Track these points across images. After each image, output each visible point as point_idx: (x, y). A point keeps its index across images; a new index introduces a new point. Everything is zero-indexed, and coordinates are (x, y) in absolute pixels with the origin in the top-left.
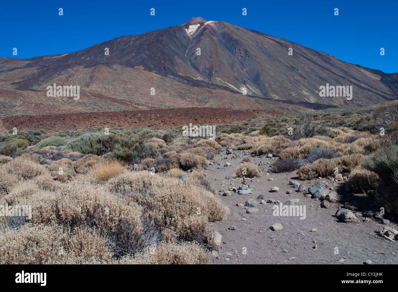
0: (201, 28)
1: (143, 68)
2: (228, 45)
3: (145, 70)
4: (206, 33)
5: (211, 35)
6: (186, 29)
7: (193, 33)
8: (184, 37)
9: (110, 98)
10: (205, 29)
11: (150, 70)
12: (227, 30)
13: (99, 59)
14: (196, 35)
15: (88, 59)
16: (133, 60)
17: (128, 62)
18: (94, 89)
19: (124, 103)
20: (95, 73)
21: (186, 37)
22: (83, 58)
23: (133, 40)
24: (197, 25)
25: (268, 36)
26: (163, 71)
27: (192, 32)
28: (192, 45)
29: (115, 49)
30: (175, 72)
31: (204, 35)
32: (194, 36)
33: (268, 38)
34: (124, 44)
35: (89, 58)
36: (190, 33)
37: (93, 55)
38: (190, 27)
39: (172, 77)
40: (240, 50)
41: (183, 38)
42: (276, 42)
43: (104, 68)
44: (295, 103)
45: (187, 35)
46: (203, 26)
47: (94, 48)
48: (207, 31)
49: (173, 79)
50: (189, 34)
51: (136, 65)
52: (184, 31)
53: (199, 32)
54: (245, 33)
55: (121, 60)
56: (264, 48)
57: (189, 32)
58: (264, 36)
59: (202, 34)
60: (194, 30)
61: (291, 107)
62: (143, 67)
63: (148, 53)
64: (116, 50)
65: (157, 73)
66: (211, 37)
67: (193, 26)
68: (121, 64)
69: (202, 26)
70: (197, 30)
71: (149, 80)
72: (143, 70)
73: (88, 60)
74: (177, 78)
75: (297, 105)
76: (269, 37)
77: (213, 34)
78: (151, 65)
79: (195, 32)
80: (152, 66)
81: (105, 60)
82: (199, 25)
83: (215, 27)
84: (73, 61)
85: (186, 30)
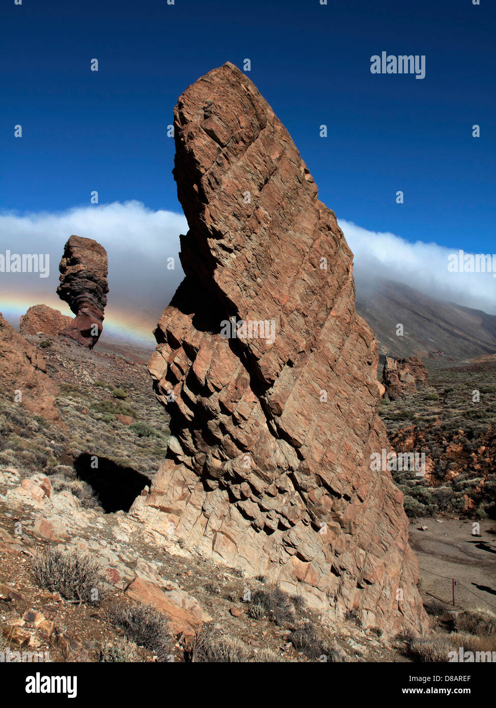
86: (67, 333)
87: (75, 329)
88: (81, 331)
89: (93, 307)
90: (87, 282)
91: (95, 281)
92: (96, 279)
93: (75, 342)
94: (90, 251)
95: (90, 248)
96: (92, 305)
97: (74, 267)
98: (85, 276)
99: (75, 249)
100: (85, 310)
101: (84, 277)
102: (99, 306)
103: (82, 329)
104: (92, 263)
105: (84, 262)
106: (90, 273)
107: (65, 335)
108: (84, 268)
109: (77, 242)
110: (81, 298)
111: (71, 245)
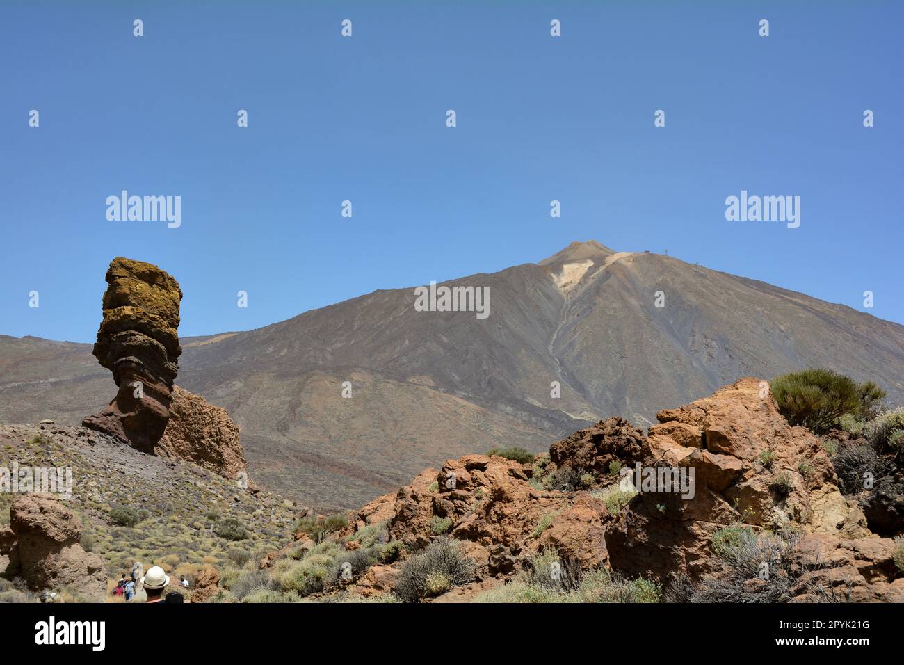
0: (598, 272)
1: (432, 384)
2: (671, 322)
3: (436, 388)
4: (609, 286)
5: (625, 293)
6: (552, 274)
7: (573, 285)
8: (549, 297)
9: (343, 467)
10: (608, 274)
11: (451, 388)
12: (669, 279)
13: (312, 353)
14: (581, 291)
15: (283, 354)
16: (405, 360)
17: (392, 364)
18: (299, 440)
19: (380, 481)
20: (303, 394)
21: (553, 297)
22: (271, 350)
23: (406, 303)
24: (584, 265)
25: (791, 296)
26: (486, 394)
27: (571, 282)
28: (570, 318)
29: (356, 327)
30: (519, 397)
31: (604, 292)
32: (577, 296)
33: (791, 301)
34: (383, 312)
35: (286, 350)
36: (564, 286)
37: (298, 342)
38: (567, 268)
39: (509, 409)
40: (705, 337)
41: (544, 298)
42: (817, 315)
43: (326, 382)
45: (557, 293)
46: (602, 268)
47: (299, 322)
48: (612, 281)
49: (511, 417)
50: (562, 289)
51: (413, 373)
52: (548, 280)
53: (590, 282)
54: (721, 287)
55: (373, 358)
56: (777, 331)
57: (563, 283)
58: (780, 297)
59: (598, 289)
60: (578, 278)
62: (430, 380)
63: (445, 339)
64: (359, 329)
65: (468, 399)
66: (623, 298)
67: (575, 266)
68: (372, 371)
69: (599, 267)
70: (586, 276)
71: (447, 418)
72: (430, 387)
73: (282, 357)
74: (524, 414)
76: (794, 300)
77: (628, 290)
78: (454, 375)
79: (580, 283)
80: (456, 378)
81: (329, 357)
82: (591, 263)
83: (635, 271)
84: (242, 357)
85: (555, 276)
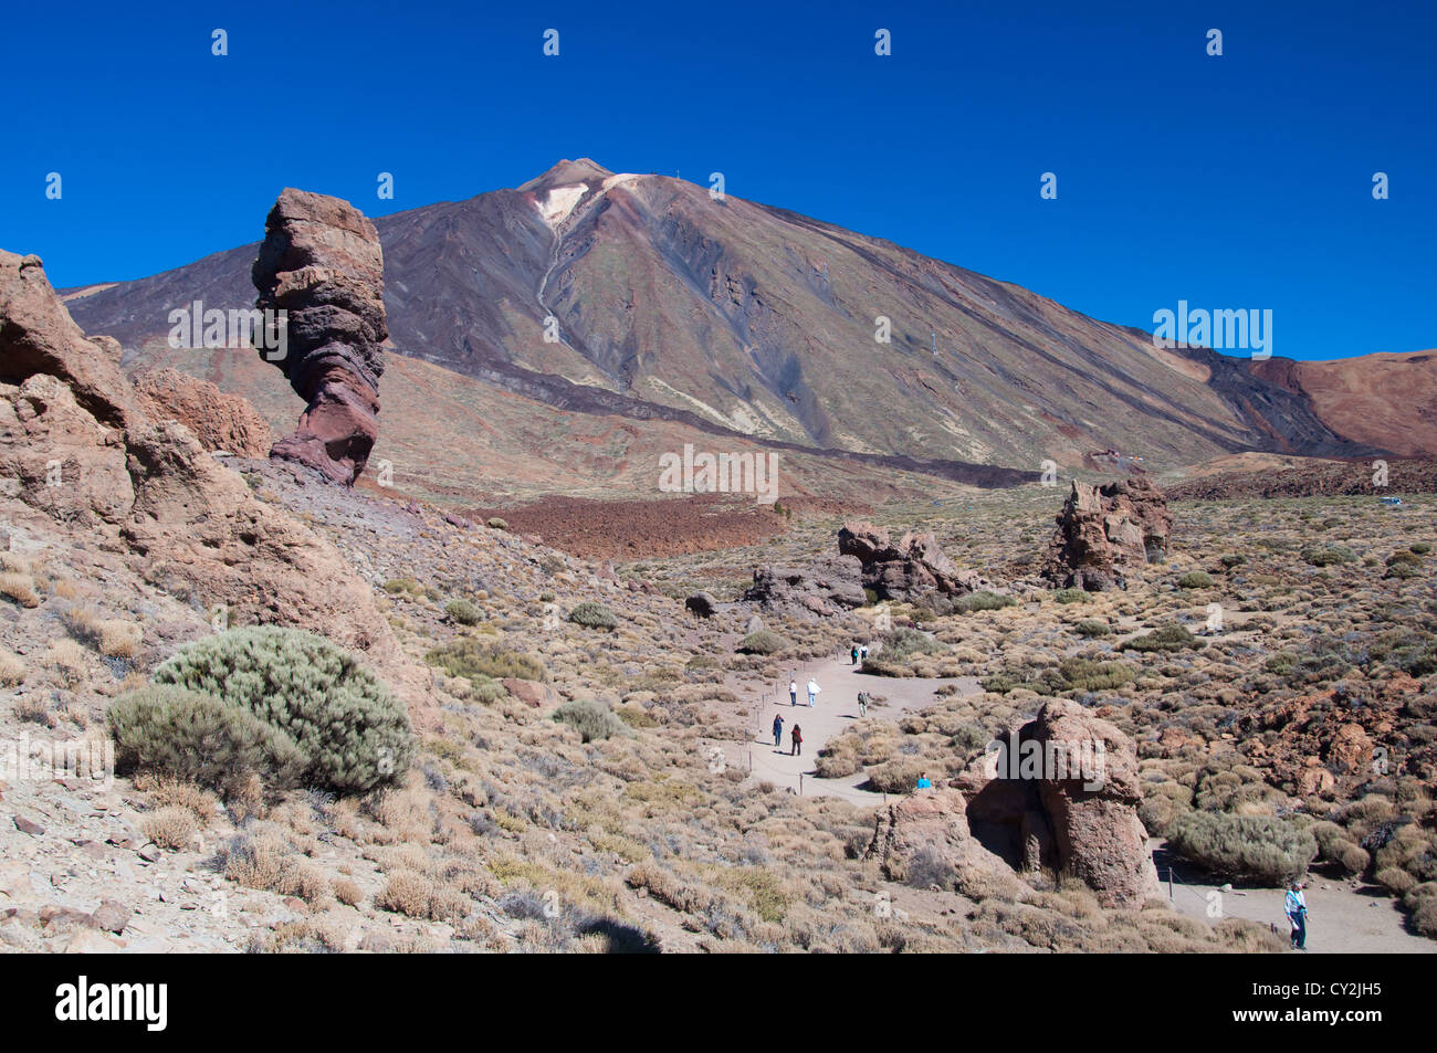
0: (593, 201)
1: (392, 345)
2: (687, 261)
3: (399, 352)
4: (610, 216)
5: (629, 226)
6: (537, 203)
7: (564, 217)
8: (534, 232)
10: (606, 203)
11: (418, 352)
12: (682, 208)
14: (574, 223)
20: (223, 361)
21: (539, 232)
22: (167, 306)
24: (576, 190)
25: (825, 229)
26: (463, 356)
27: (561, 212)
28: (563, 258)
30: (505, 360)
31: (604, 224)
32: (570, 230)
33: (825, 235)
36: (553, 217)
37: (205, 295)
38: (554, 193)
39: (495, 375)
40: (729, 280)
41: (528, 233)
42: (855, 251)
44: (919, 465)
45: (544, 226)
46: (599, 194)
47: (203, 267)
48: (613, 210)
49: (499, 386)
50: (551, 222)
52: (532, 210)
53: (585, 213)
54: (745, 217)
56: (812, 271)
57: (551, 214)
58: (810, 228)
59: (595, 221)
60: (569, 207)
61: (904, 478)
62: (390, 341)
63: (405, 289)
65: (442, 364)
66: (627, 233)
67: (565, 191)
69: (595, 193)
70: (579, 205)
71: (418, 390)
72: (392, 350)
74: (514, 381)
75: (925, 472)
76: (829, 233)
77: (634, 223)
78: (419, 333)
79: (572, 214)
80: (423, 337)
82: (584, 188)
83: (640, 198)
84: (128, 316)
85: (540, 205)
86: (292, 450)
87: (313, 438)
88: (327, 444)
89: (354, 380)
90: (336, 313)
91: (356, 311)
92: (356, 303)
93: (315, 473)
94: (337, 230)
95: (338, 222)
96: (351, 373)
97: (298, 273)
98: (329, 296)
99: (296, 225)
100: (334, 388)
101: (326, 302)
102: (367, 376)
103: (329, 439)
104: (343, 262)
105: (321, 259)
106: (342, 289)
107: (286, 458)
108: (324, 277)
109: (300, 208)
110: (323, 355)
111: (285, 215)
